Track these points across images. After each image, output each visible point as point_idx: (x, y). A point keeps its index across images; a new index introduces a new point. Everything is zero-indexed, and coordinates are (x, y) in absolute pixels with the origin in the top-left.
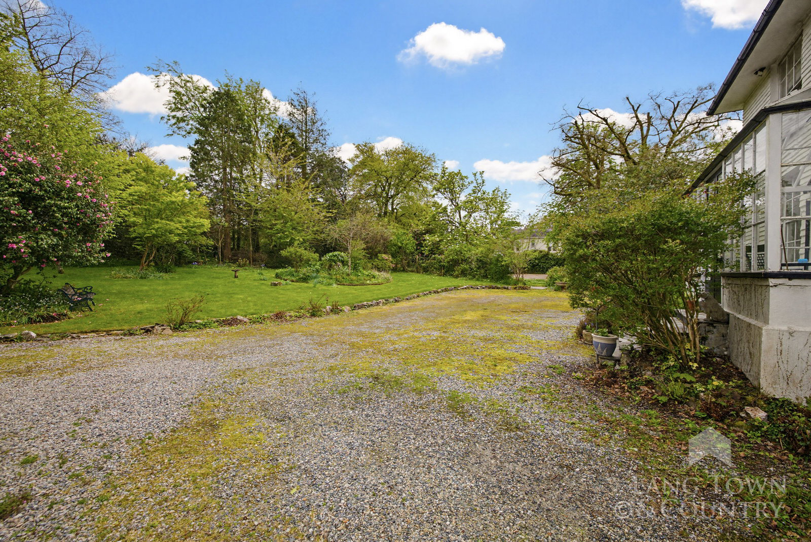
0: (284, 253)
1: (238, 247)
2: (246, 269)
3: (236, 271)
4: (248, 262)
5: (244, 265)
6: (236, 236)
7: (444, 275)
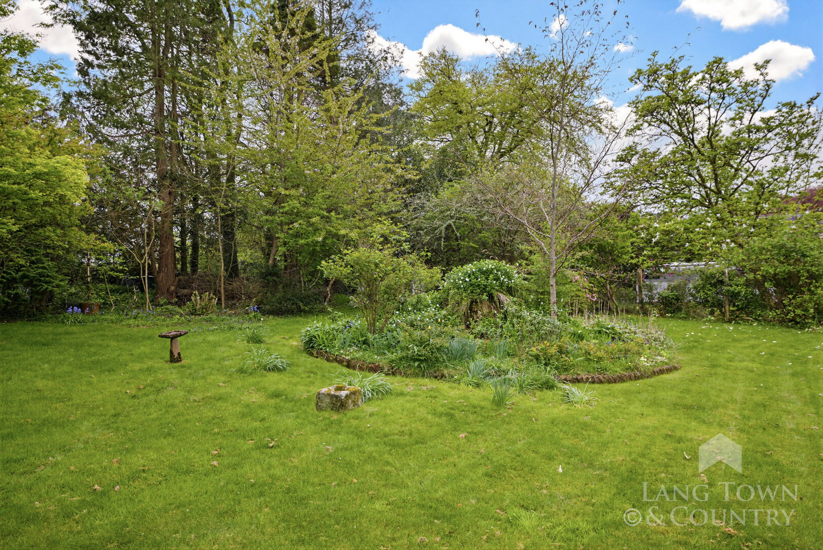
0: (330, 268)
1: (194, 265)
2: (210, 321)
3: (173, 338)
4: (215, 302)
5: (205, 310)
6: (189, 242)
7: (734, 319)
